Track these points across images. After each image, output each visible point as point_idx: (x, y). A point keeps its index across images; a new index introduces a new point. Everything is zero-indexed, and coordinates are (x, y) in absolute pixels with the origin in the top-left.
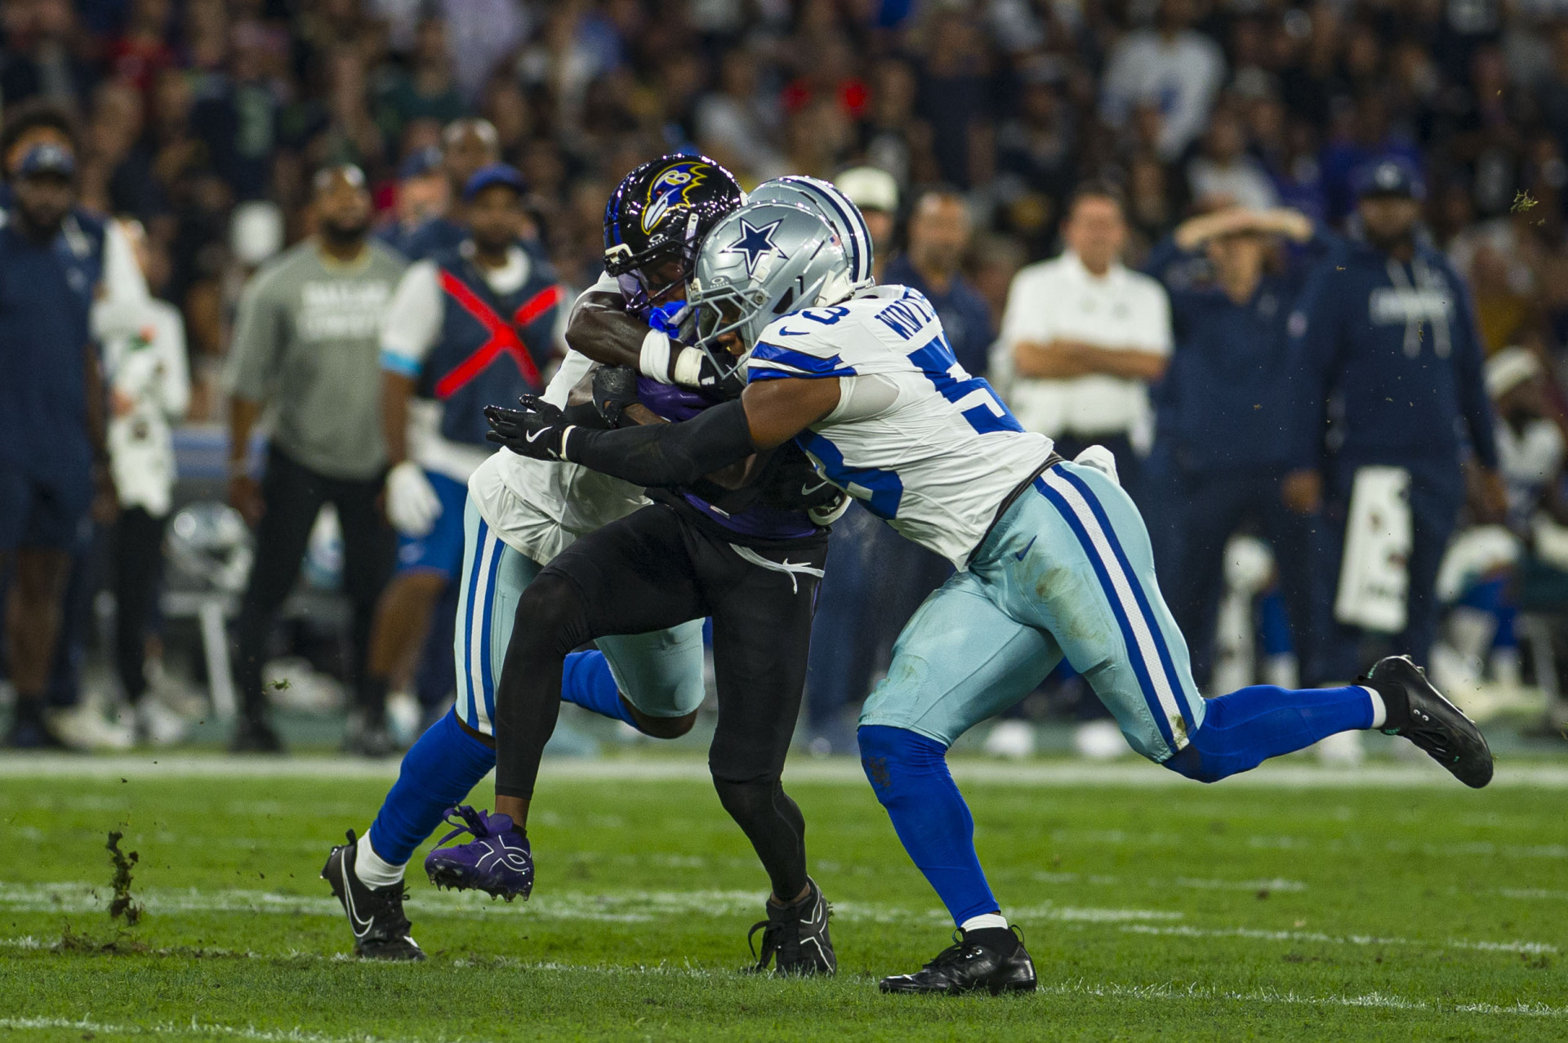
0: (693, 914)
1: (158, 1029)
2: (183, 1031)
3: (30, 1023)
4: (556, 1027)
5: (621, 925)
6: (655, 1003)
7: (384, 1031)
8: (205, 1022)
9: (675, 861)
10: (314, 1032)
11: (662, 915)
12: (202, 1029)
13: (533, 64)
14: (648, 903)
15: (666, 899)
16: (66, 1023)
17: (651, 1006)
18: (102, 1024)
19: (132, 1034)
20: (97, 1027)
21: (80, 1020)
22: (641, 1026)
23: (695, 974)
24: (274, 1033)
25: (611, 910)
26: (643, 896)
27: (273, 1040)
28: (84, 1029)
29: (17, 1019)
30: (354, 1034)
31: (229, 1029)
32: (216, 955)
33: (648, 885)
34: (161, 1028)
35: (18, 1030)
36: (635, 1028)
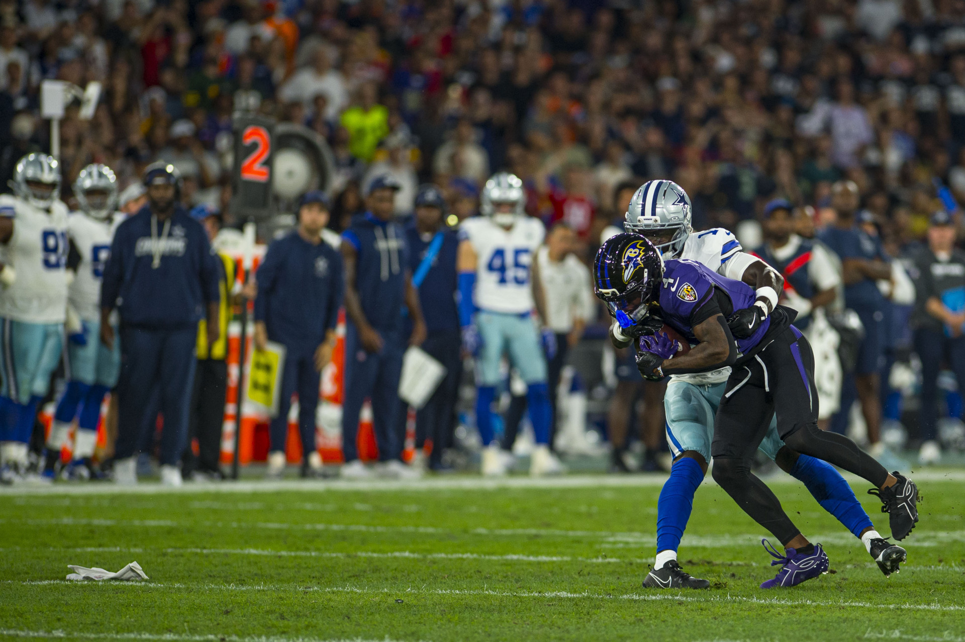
0: (955, 542)
1: (712, 599)
2: (724, 600)
3: (654, 598)
4: (894, 595)
5: (922, 548)
6: (939, 583)
7: (815, 598)
8: (733, 596)
9: (946, 518)
10: (784, 599)
11: (941, 543)
12: (732, 599)
13: (873, 156)
14: (934, 537)
15: (943, 535)
16: (670, 597)
17: (937, 584)
18: (687, 598)
19: (700, 602)
20: (685, 599)
21: (677, 596)
22: (933, 594)
23: (957, 569)
24: (765, 600)
25: (918, 540)
26: (932, 534)
27: (765, 603)
28: (679, 600)
29: (648, 596)
30: (802, 600)
31: (745, 599)
32: (739, 565)
33: (934, 529)
34: (714, 599)
35: (648, 601)
36: (930, 595)
